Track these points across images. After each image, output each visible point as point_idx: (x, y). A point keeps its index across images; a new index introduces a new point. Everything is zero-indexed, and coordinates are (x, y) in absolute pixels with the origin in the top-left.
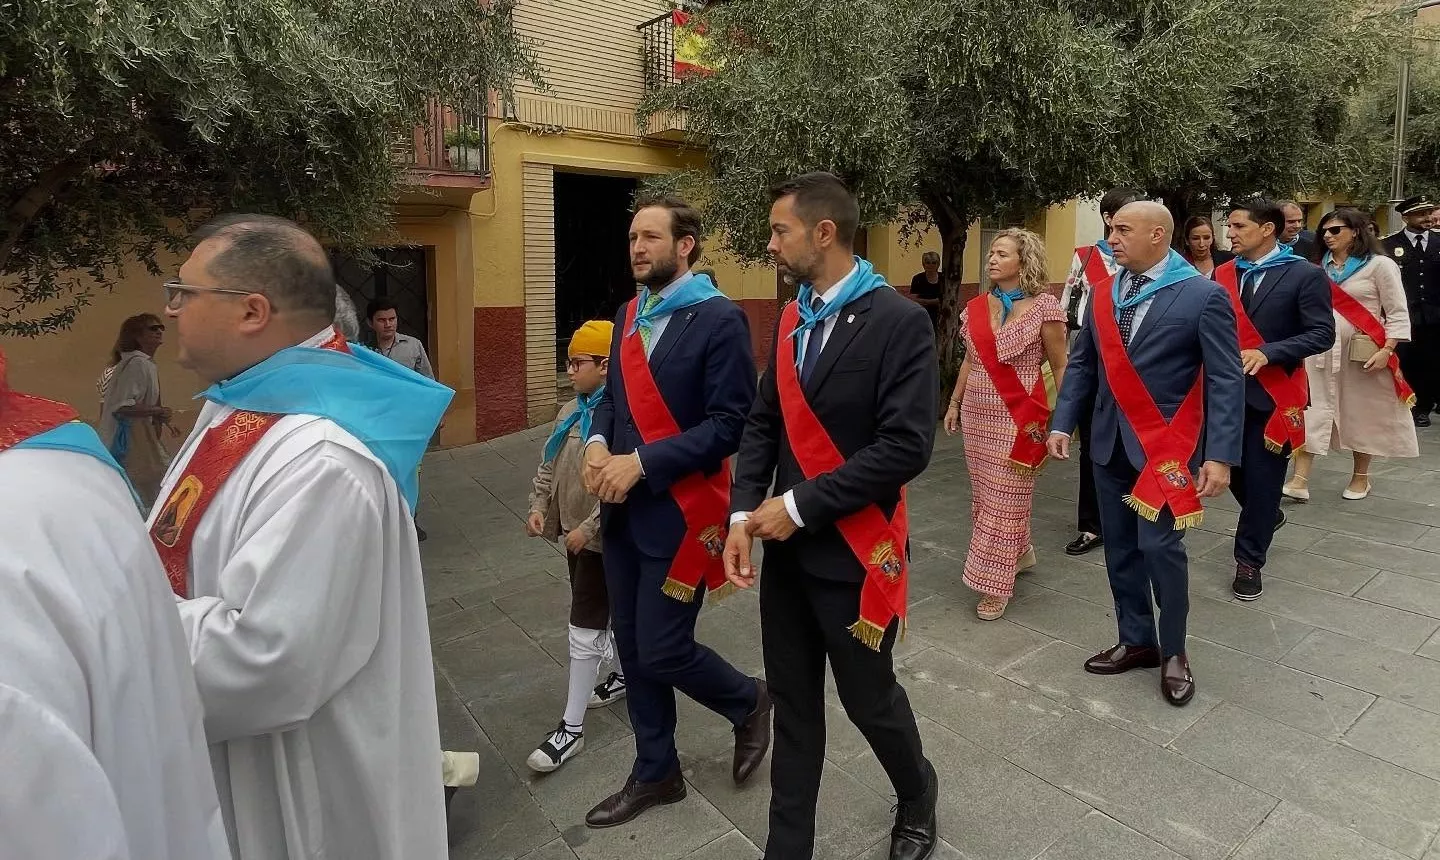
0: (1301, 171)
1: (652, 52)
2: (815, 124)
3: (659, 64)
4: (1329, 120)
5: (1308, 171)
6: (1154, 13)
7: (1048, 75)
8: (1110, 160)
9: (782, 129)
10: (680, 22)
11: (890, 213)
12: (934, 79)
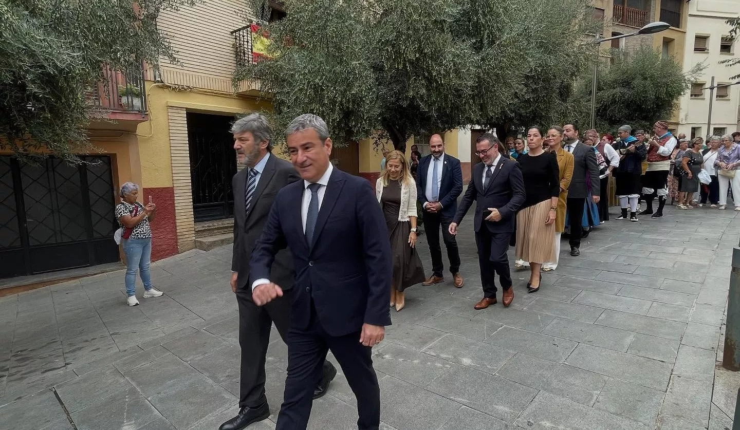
0: (553, 115)
1: (240, 47)
2: (328, 86)
3: (244, 54)
4: (565, 92)
5: (556, 115)
6: (489, 36)
7: (441, 65)
8: (470, 108)
9: (311, 88)
10: (255, 30)
11: (367, 133)
12: (387, 64)
